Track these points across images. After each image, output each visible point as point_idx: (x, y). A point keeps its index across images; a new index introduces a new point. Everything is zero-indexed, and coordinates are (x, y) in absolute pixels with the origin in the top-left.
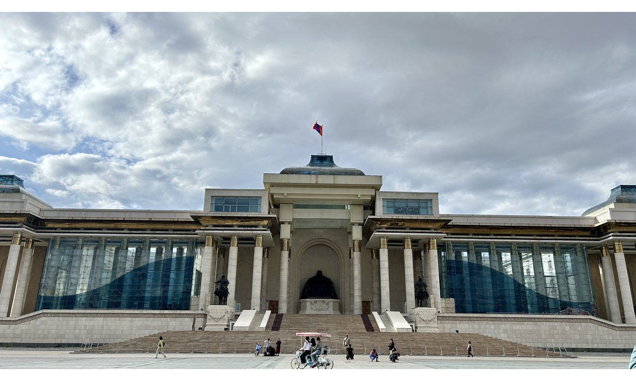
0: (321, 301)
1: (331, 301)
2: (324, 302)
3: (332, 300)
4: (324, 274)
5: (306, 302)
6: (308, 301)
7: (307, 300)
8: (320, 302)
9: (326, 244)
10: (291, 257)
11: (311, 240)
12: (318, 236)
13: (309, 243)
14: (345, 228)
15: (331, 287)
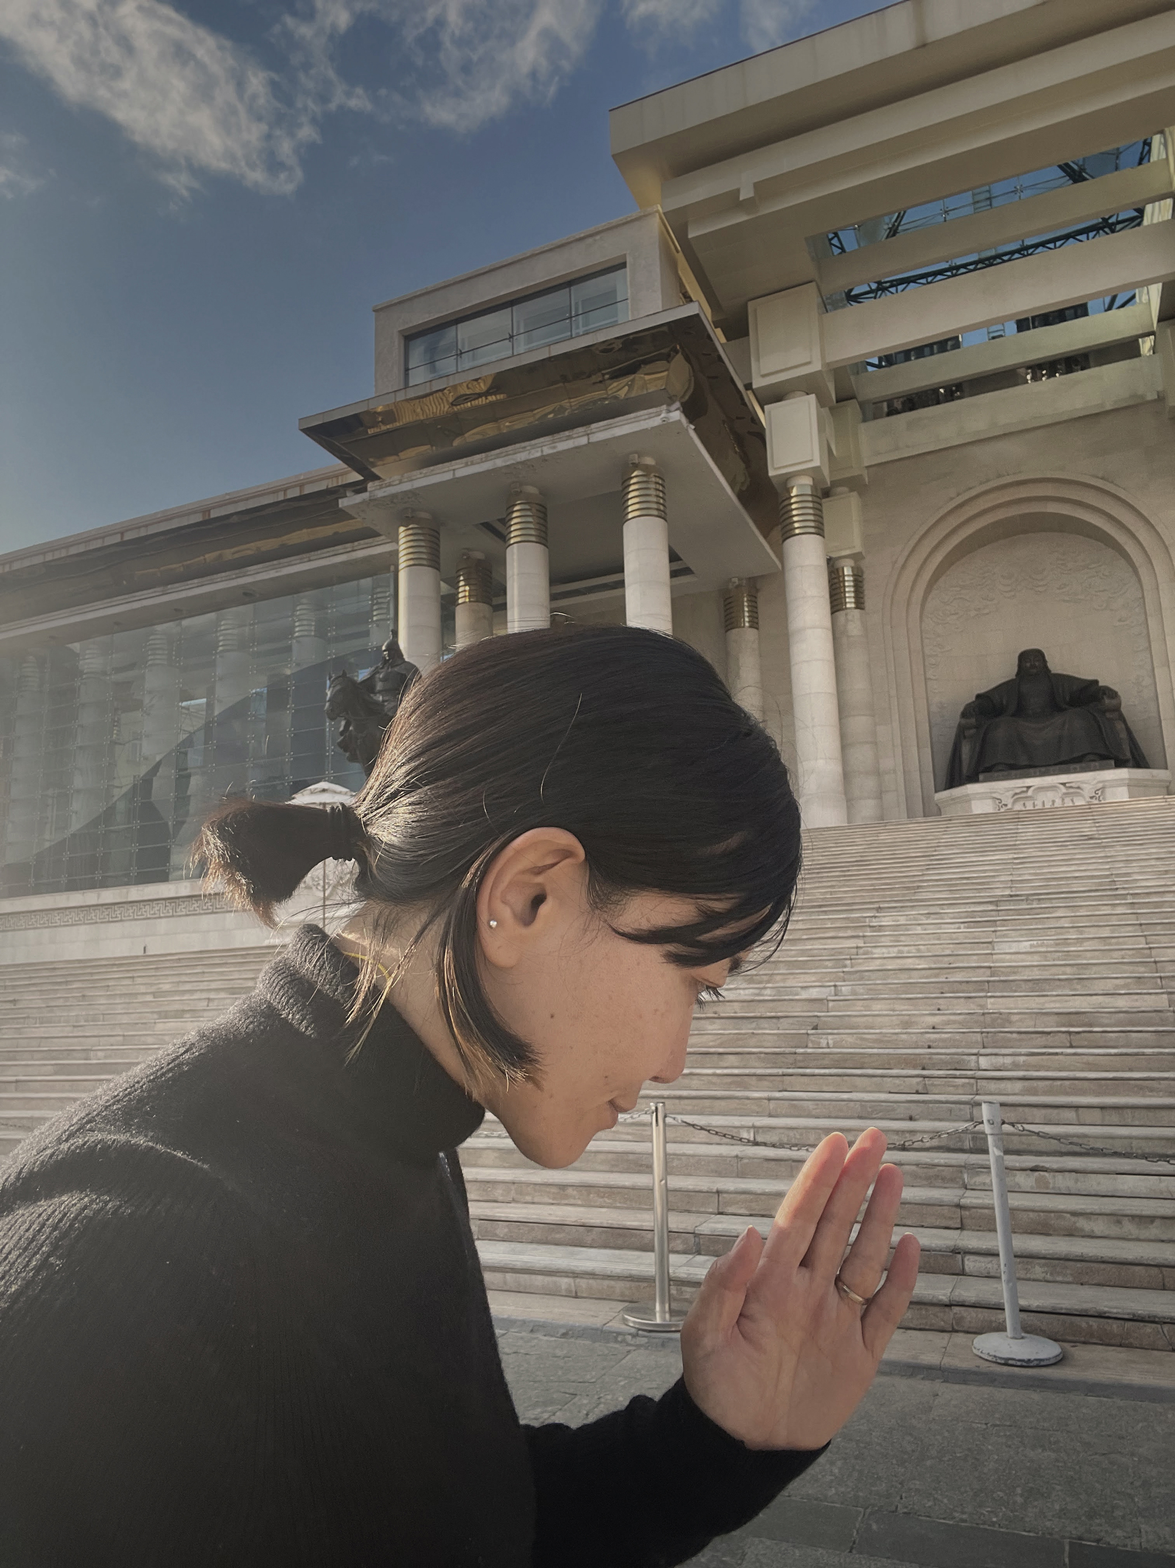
0: (1052, 788)
1: (1119, 783)
2: (1073, 790)
3: (1123, 773)
4: (1058, 663)
5: (967, 799)
6: (982, 797)
7: (971, 788)
8: (1051, 794)
9: (1052, 508)
10: (869, 601)
11: (961, 506)
12: (999, 476)
13: (953, 522)
14: (1151, 396)
15: (1108, 715)
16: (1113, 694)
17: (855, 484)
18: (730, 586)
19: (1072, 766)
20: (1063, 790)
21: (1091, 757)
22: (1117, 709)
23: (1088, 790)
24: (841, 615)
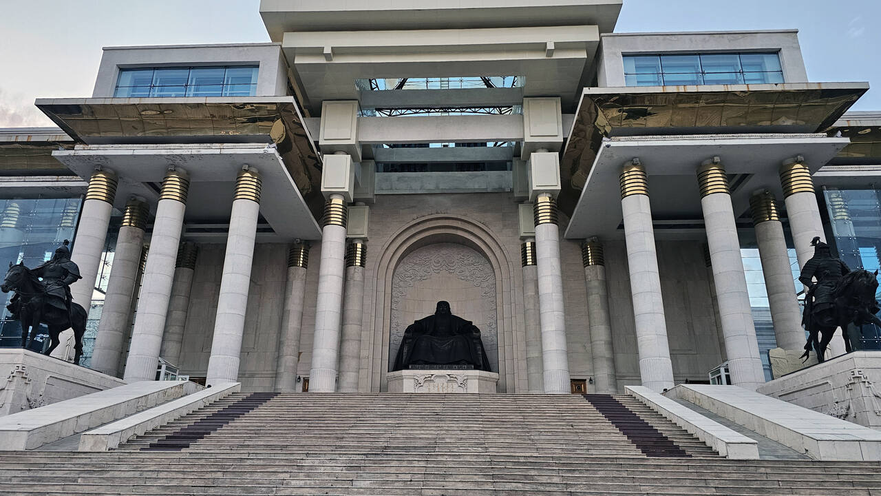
0: (443, 376)
1: (474, 377)
2: (452, 379)
3: (477, 372)
5: (401, 378)
6: (409, 377)
7: (405, 372)
8: (442, 380)
9: (461, 234)
10: (367, 264)
11: (418, 224)
12: (437, 213)
13: (413, 231)
14: (508, 190)
15: (475, 341)
16: (478, 331)
17: (368, 202)
18: (295, 242)
19: (454, 366)
20: (449, 378)
21: (464, 362)
22: (479, 338)
23: (460, 380)
24: (351, 269)
